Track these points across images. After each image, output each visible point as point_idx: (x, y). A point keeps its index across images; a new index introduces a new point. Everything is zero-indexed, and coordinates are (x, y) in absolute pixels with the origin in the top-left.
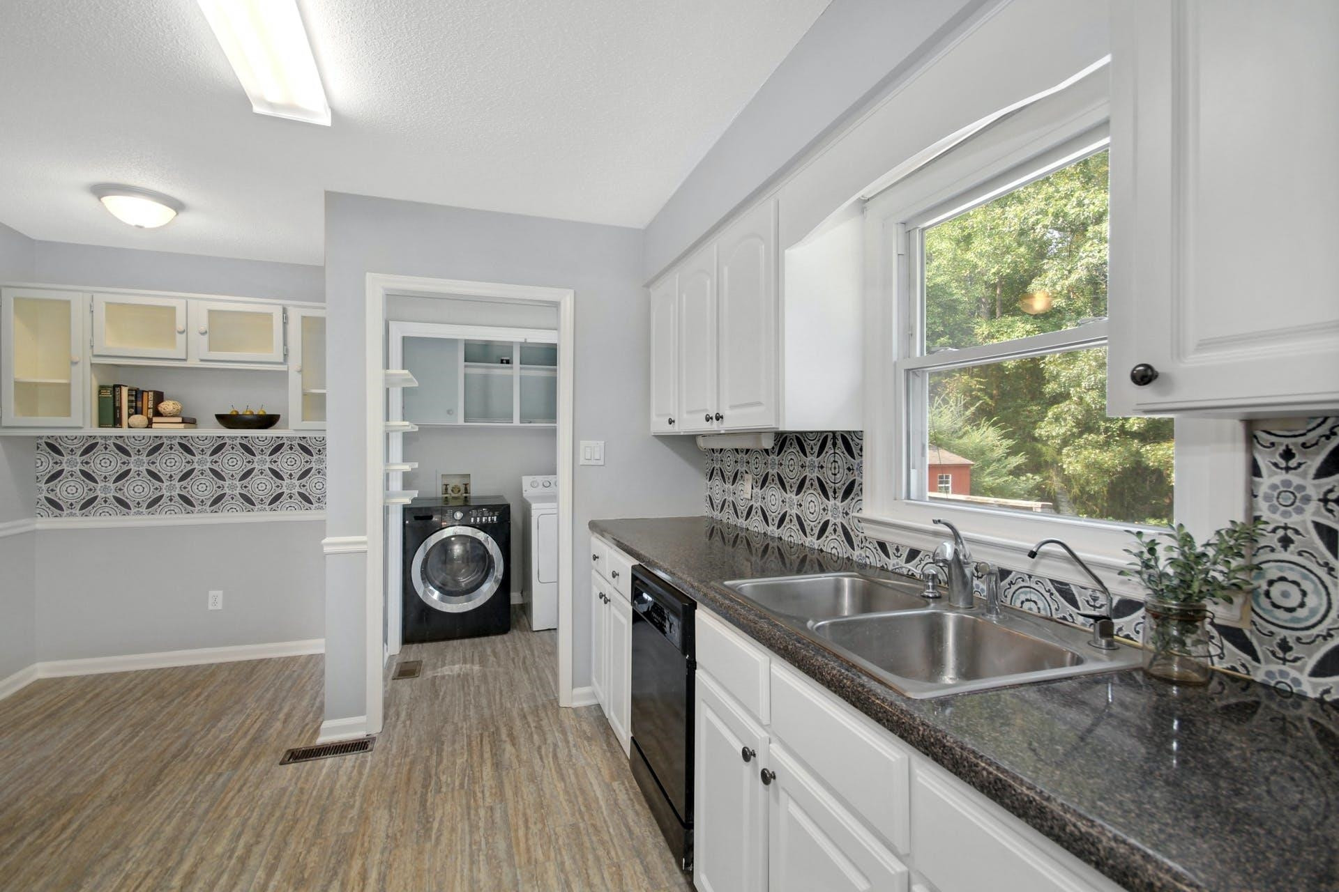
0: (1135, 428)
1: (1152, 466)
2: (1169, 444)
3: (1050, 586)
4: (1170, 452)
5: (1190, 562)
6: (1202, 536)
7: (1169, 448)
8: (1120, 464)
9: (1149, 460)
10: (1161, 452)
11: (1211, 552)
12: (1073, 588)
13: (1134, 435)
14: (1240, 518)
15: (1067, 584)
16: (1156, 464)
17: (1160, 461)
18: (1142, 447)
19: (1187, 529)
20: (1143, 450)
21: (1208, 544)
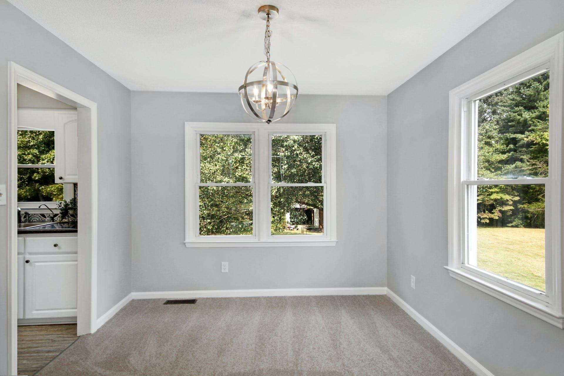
0: (37, 178)
1: (44, 195)
2: (52, 186)
3: (40, 215)
4: (53, 189)
5: (66, 205)
6: (68, 201)
7: (52, 187)
8: (29, 195)
9: (43, 192)
10: (49, 189)
11: (69, 203)
12: (45, 214)
13: (36, 181)
14: (73, 198)
15: (44, 214)
16: (46, 194)
17: (48, 193)
18: (40, 187)
19: (66, 200)
20: (41, 188)
21: (69, 202)
